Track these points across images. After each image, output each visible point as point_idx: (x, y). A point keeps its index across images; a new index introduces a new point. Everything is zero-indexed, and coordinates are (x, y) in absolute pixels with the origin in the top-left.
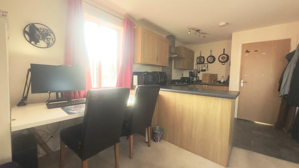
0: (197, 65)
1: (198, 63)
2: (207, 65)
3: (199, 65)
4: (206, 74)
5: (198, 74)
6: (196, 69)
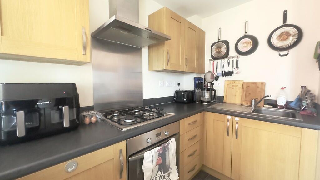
0: (212, 62)
1: (214, 58)
3: (215, 61)
4: (234, 81)
5: (215, 82)
6: (209, 72)
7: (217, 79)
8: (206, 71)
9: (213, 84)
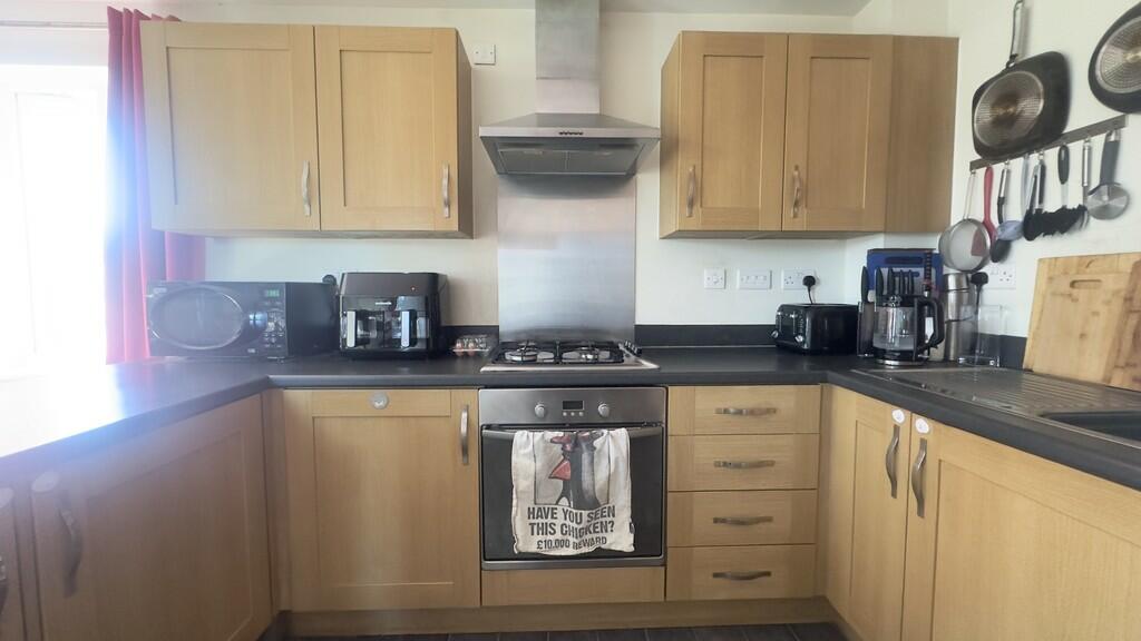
0: (981, 172)
1: (992, 151)
2: (1098, 141)
3: (998, 168)
4: (1087, 262)
5: (990, 269)
6: (967, 222)
7: (1000, 251)
8: (956, 217)
9: (979, 279)
